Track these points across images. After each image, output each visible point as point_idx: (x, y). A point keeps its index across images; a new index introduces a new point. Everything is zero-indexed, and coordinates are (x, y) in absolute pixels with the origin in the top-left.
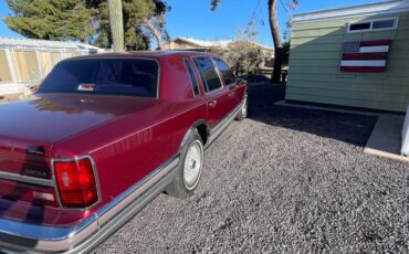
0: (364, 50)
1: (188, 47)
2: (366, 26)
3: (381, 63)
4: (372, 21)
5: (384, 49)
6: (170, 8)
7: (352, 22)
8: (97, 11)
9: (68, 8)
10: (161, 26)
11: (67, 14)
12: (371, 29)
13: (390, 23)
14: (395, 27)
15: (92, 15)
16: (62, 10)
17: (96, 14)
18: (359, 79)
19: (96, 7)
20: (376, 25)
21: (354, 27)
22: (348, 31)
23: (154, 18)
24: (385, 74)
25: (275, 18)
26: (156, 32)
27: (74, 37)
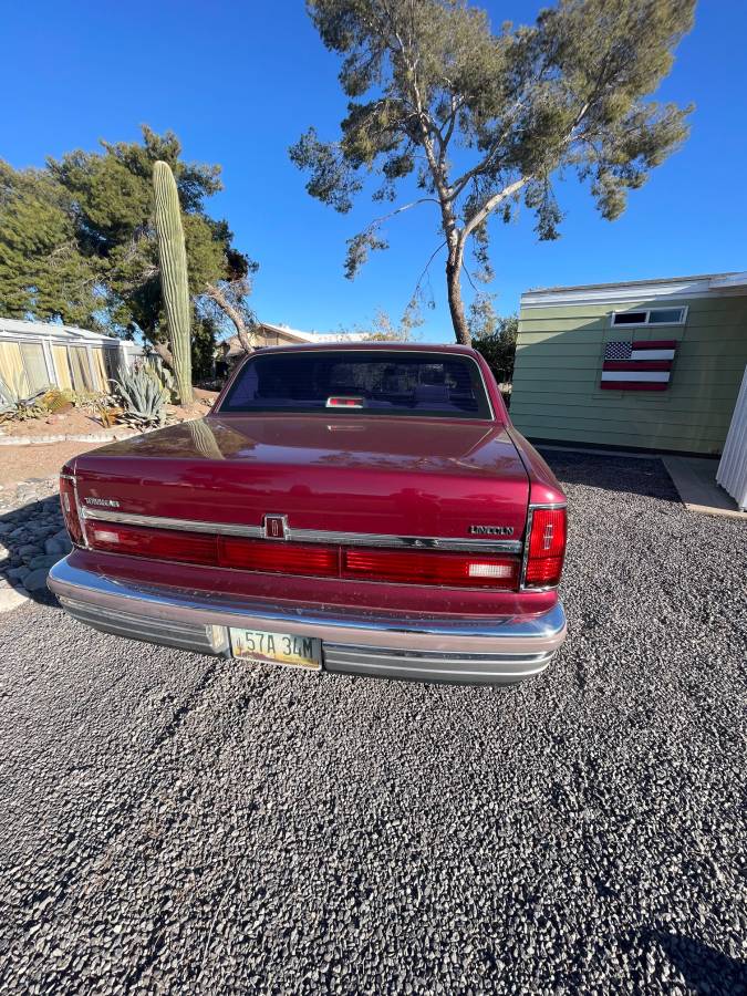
0: (637, 355)
1: (283, 344)
2: (639, 317)
3: (663, 377)
4: (648, 311)
5: (668, 354)
6: (255, 266)
7: (619, 310)
8: (105, 262)
9: (38, 252)
10: (239, 300)
11: (35, 265)
12: (646, 323)
13: (675, 315)
14: (683, 321)
15: (95, 271)
16: (25, 255)
17: (104, 270)
18: (629, 401)
19: (103, 253)
20: (655, 317)
21: (621, 318)
22: (613, 325)
23: (225, 285)
24: (666, 394)
25: (458, 297)
26: (233, 311)
27: (51, 313)
